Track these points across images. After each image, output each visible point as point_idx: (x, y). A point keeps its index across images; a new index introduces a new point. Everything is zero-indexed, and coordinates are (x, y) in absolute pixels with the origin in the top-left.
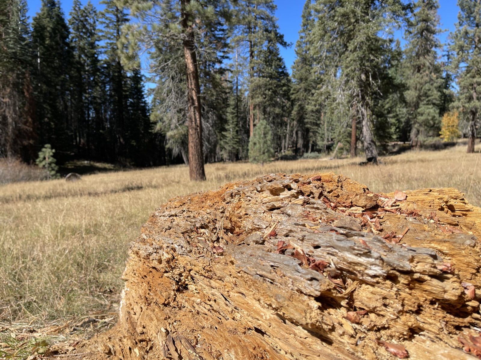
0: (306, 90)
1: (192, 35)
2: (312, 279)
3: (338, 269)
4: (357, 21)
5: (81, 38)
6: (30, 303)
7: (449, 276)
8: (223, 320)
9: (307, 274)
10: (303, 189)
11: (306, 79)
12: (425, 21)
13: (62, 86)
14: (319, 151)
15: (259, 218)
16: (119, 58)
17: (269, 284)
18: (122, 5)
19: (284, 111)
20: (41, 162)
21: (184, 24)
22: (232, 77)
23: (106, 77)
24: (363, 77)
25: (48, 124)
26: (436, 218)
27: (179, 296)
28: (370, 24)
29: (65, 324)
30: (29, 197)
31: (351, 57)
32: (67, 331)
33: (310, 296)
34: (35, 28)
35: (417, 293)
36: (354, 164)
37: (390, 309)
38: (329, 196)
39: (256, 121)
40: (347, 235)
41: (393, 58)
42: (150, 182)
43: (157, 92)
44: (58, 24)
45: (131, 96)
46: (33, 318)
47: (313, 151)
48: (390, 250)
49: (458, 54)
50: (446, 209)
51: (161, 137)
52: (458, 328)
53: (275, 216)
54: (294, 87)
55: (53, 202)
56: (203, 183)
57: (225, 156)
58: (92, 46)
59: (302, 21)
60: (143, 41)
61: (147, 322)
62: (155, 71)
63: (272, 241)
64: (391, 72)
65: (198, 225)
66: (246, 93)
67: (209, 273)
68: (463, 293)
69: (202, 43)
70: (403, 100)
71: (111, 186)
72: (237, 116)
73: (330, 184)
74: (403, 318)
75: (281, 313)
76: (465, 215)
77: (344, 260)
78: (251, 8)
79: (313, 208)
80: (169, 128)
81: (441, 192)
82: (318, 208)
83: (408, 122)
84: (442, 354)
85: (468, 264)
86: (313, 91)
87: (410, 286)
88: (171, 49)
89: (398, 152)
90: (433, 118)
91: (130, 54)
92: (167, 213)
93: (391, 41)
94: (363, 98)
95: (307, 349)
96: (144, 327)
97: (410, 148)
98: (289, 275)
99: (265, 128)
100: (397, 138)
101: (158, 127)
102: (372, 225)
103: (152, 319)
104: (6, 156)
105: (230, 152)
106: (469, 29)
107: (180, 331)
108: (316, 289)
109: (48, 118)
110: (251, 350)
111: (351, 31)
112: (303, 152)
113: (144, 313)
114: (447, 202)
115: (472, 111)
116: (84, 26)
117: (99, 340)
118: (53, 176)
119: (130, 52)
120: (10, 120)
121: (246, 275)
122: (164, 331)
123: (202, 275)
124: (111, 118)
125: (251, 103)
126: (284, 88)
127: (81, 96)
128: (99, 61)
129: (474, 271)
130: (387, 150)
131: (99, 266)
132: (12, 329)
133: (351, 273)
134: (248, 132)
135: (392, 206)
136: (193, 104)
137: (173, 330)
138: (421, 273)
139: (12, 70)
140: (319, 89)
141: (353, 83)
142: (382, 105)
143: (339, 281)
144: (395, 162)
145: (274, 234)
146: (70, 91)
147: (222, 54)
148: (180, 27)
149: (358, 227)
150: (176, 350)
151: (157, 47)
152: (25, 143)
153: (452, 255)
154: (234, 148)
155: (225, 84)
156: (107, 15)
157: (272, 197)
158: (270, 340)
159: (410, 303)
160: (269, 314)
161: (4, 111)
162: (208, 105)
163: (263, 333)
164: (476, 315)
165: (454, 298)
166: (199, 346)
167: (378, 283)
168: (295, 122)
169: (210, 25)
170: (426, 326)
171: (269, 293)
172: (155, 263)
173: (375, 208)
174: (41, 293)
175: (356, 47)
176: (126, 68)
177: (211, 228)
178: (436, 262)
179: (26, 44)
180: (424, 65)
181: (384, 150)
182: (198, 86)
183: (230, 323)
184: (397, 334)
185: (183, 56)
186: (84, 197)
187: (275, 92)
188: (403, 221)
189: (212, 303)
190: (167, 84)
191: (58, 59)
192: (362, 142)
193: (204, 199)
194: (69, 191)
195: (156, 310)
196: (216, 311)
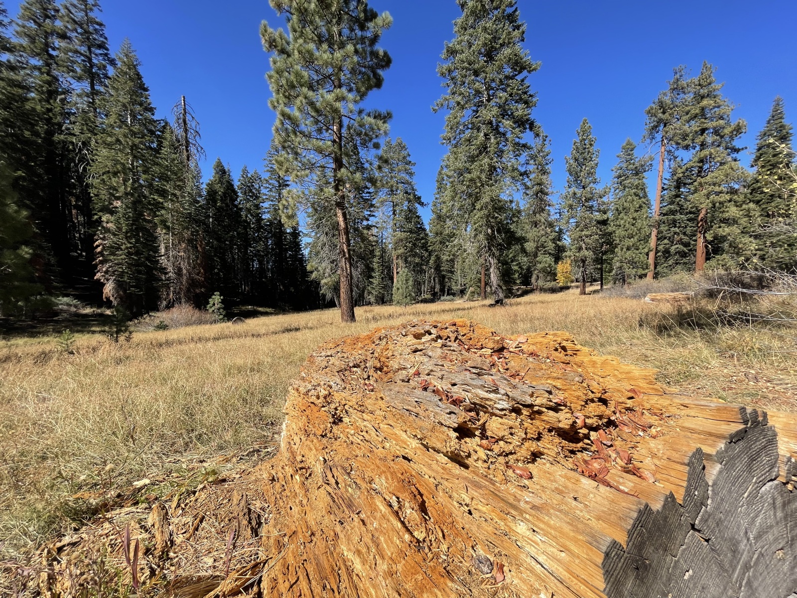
0: (441, 243)
1: (343, 197)
2: (450, 413)
3: (472, 404)
4: (482, 185)
5: (248, 201)
6: (200, 435)
7: (563, 408)
8: (374, 449)
9: (447, 409)
10: (442, 333)
11: (441, 234)
12: (539, 184)
13: (230, 241)
14: (454, 295)
15: (405, 359)
16: (280, 217)
17: (414, 417)
18: (284, 174)
19: (423, 260)
20: (211, 307)
21: (337, 188)
22: (377, 232)
23: (269, 233)
24: (489, 231)
25: (218, 274)
26: (551, 358)
27: (335, 428)
28: (493, 187)
29: (232, 454)
30: (200, 339)
31: (479, 215)
32: (234, 460)
33: (449, 427)
34: (208, 192)
35: (537, 423)
36: (484, 306)
37: (516, 437)
38: (463, 339)
39: (399, 269)
40: (479, 374)
41: (514, 215)
42: (307, 325)
43: (314, 245)
44: (228, 189)
45: (290, 249)
46: (203, 448)
47: (448, 294)
48: (515, 387)
49: (568, 212)
50: (560, 350)
51: (317, 284)
52: (573, 452)
53: (418, 357)
54: (431, 240)
55: (221, 343)
56: (353, 324)
57: (372, 300)
58: (257, 207)
59: (436, 184)
60: (301, 202)
61: (305, 451)
62: (312, 228)
63: (416, 379)
64: (513, 227)
65: (351, 365)
66: (390, 246)
67: (362, 408)
68: (575, 422)
69: (352, 204)
70: (523, 250)
71: (272, 328)
72: (382, 265)
73: (464, 328)
74: (527, 444)
75: (425, 443)
76: (576, 354)
77: (477, 396)
78: (393, 175)
79: (450, 350)
80: (323, 277)
81: (555, 335)
82: (454, 351)
83: (529, 269)
84: (560, 475)
85: (578, 398)
86: (447, 243)
87: (532, 417)
88: (325, 208)
89: (522, 295)
90: (550, 266)
91: (290, 213)
92: (323, 354)
93: (511, 202)
94: (490, 249)
95: (448, 474)
96: (303, 456)
97: (531, 291)
98: (431, 409)
99: (407, 275)
100: (520, 283)
101: (313, 276)
102: (499, 364)
103: (311, 449)
104: (180, 303)
105: (376, 296)
106: (576, 190)
107: (336, 459)
108: (454, 421)
109: (218, 269)
110: (400, 476)
111: (477, 193)
112: (440, 295)
113: (303, 443)
114: (560, 344)
115: (582, 259)
116: (251, 191)
117: (263, 468)
118: (221, 319)
119: (290, 212)
120: (184, 271)
121: (394, 410)
122: (322, 459)
123: (355, 409)
124: (272, 268)
125: (394, 254)
126: (423, 241)
127: (246, 250)
128: (263, 219)
129: (583, 403)
130: (512, 294)
131: (261, 401)
132: (183, 460)
133: (483, 407)
134: (392, 279)
135: (516, 348)
136: (344, 255)
137: (330, 459)
138: (539, 406)
139: (188, 229)
140: (452, 242)
141: (481, 237)
142: (506, 255)
143: (473, 414)
144: (520, 304)
145: (418, 374)
146: (238, 245)
147: (369, 213)
148: (333, 191)
149: (488, 367)
150: (333, 476)
151: (313, 207)
152: (198, 291)
153: (565, 390)
154: (380, 292)
155: (371, 238)
156: (271, 181)
157: (415, 341)
158: (416, 466)
159: (532, 432)
160: (414, 443)
161: (180, 264)
162: (357, 256)
163: (409, 460)
164: (586, 441)
165: (567, 427)
166: (353, 472)
167: (505, 415)
168: (433, 270)
169: (359, 189)
170: (546, 451)
171: (414, 425)
172: (314, 399)
173: (502, 349)
174: (211, 426)
175: (482, 207)
176: (286, 226)
177: (363, 367)
178: (551, 396)
179: (200, 206)
180: (540, 221)
181: (510, 294)
182: (348, 240)
183: (380, 452)
184: (522, 458)
185: (336, 215)
186: (248, 338)
187: (414, 244)
188: (524, 361)
189: (364, 434)
190: (321, 238)
191: (228, 218)
192: (491, 287)
193: (355, 342)
194: (235, 333)
195: (315, 441)
196: (367, 441)
